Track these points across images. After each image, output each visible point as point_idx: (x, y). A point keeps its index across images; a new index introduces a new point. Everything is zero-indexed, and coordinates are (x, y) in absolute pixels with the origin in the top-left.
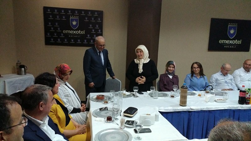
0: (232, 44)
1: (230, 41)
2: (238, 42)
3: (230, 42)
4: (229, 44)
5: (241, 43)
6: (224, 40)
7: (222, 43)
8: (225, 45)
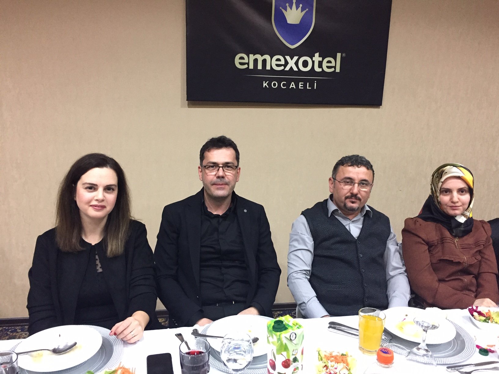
0: (300, 72)
1: (288, 58)
2: (325, 64)
3: (287, 63)
4: (283, 72)
5: (338, 70)
6: (258, 56)
7: (251, 67)
8: (266, 79)
